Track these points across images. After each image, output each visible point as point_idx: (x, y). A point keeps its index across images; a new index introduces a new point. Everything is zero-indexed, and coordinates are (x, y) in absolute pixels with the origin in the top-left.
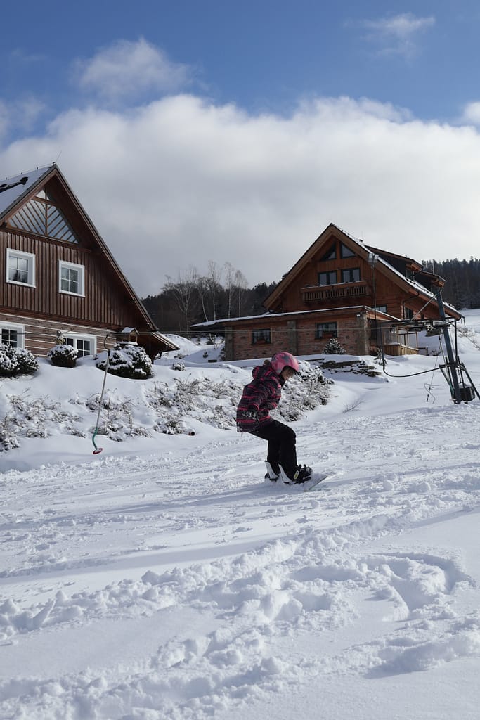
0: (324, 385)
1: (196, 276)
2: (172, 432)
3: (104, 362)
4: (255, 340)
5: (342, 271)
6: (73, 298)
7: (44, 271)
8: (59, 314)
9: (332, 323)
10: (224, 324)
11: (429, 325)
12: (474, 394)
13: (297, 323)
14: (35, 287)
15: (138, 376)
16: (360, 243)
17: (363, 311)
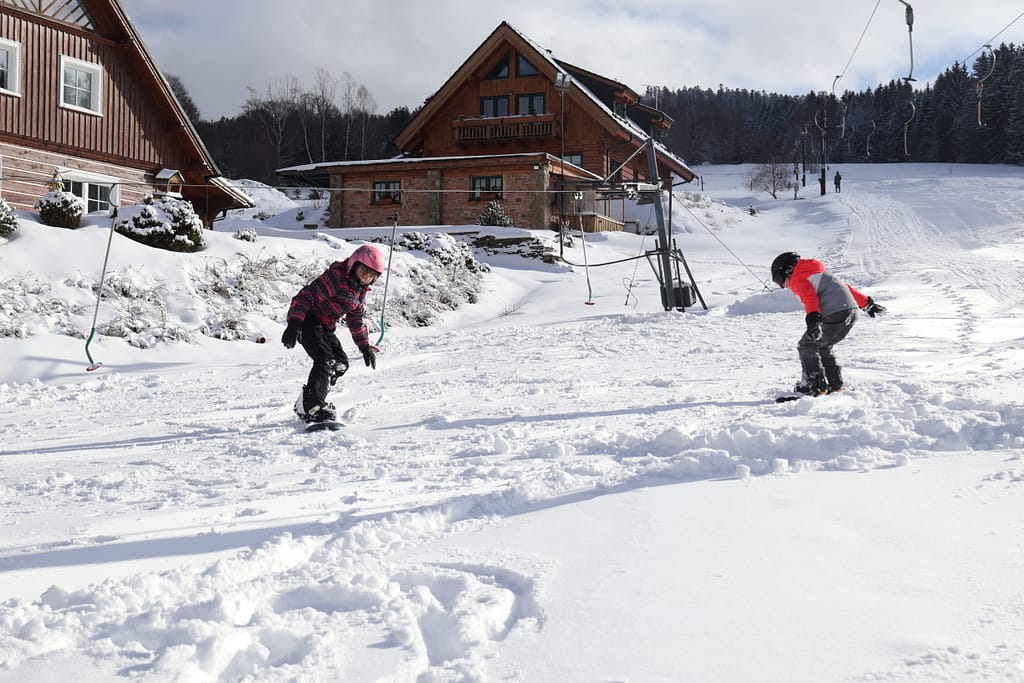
0: (475, 272)
1: (296, 91)
2: (230, 336)
3: (126, 222)
4: (377, 198)
5: (518, 97)
6: (82, 117)
7: (35, 71)
8: (59, 141)
9: (496, 177)
10: (329, 171)
11: (630, 190)
12: (694, 297)
13: (442, 175)
14: (19, 95)
15: (181, 247)
16: (547, 56)
17: (544, 162)
